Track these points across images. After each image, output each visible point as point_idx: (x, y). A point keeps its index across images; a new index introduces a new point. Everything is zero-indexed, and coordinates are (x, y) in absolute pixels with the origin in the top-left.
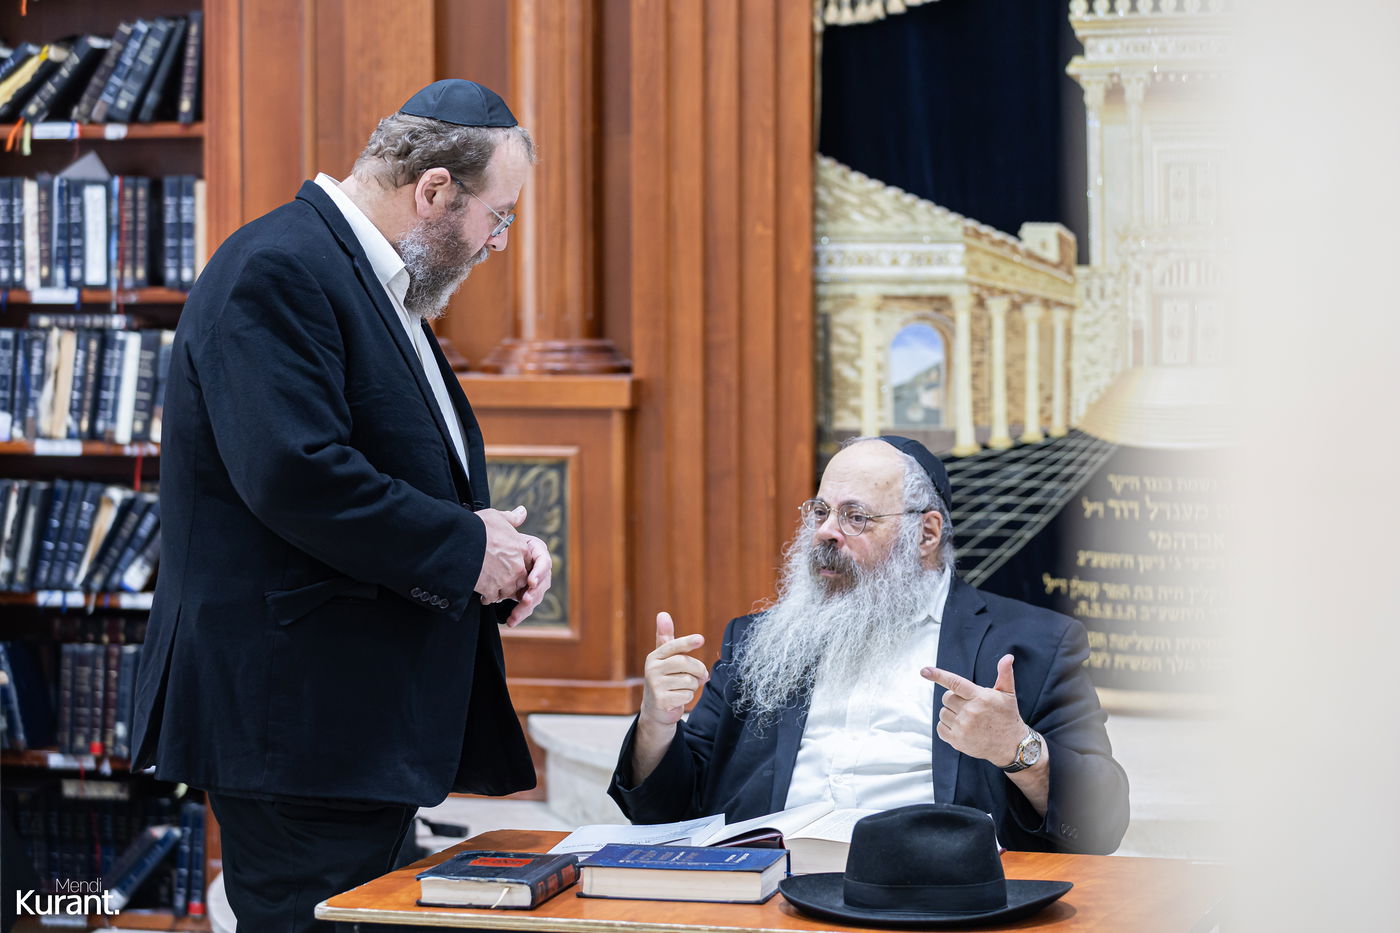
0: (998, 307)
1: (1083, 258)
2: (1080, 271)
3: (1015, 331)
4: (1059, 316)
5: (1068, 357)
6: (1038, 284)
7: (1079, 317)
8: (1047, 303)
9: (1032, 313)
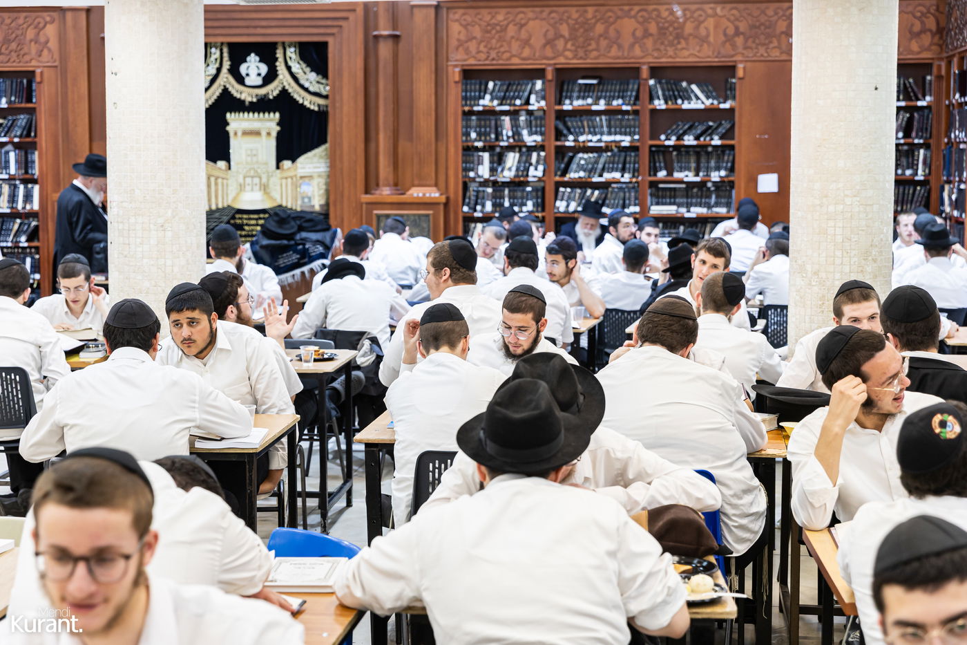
0: (213, 179)
1: (230, 169)
2: (229, 172)
3: (216, 184)
4: (225, 181)
5: (227, 190)
6: (221, 174)
7: (230, 182)
8: (223, 179)
9: (220, 181)
